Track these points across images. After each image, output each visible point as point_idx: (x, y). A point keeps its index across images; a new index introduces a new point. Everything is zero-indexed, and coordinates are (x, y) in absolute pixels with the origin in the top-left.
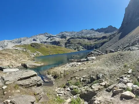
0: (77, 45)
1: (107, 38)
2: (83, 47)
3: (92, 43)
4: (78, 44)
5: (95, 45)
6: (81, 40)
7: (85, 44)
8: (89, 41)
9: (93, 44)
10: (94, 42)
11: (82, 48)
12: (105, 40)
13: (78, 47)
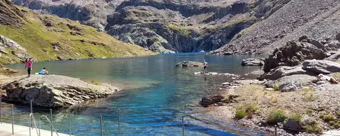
0: (148, 30)
1: (247, 10)
2: (166, 42)
3: (197, 26)
4: (151, 27)
5: (207, 34)
6: (162, 12)
7: (175, 31)
8: (186, 20)
9: (199, 32)
10: (203, 26)
11: (164, 45)
12: (240, 18)
13: (151, 39)
